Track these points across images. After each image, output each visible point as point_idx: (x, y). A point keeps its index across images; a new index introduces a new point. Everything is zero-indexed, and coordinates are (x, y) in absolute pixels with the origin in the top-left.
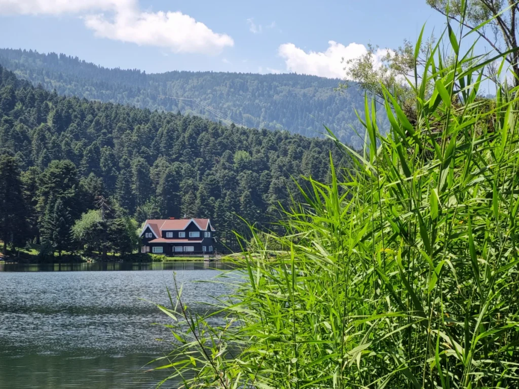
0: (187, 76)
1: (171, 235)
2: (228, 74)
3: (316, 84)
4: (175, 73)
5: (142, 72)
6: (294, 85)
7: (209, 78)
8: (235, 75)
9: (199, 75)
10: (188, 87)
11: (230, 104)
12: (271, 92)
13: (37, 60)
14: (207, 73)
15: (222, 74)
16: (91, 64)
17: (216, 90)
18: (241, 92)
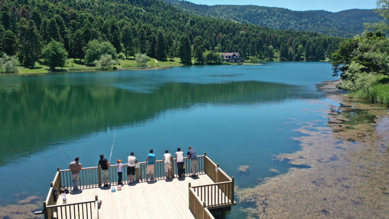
0: (220, 6)
1: (228, 57)
2: (232, 5)
3: (257, 8)
4: (217, 5)
5: (207, 5)
6: (251, 9)
7: (226, 6)
8: (234, 6)
9: (223, 6)
10: (220, 10)
11: (232, 14)
12: (244, 11)
13: (179, 2)
14: (226, 5)
15: (230, 5)
16: (193, 3)
17: (228, 10)
18: (235, 11)
